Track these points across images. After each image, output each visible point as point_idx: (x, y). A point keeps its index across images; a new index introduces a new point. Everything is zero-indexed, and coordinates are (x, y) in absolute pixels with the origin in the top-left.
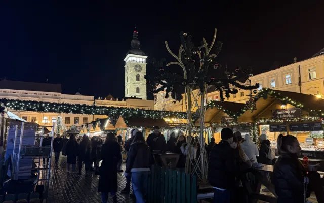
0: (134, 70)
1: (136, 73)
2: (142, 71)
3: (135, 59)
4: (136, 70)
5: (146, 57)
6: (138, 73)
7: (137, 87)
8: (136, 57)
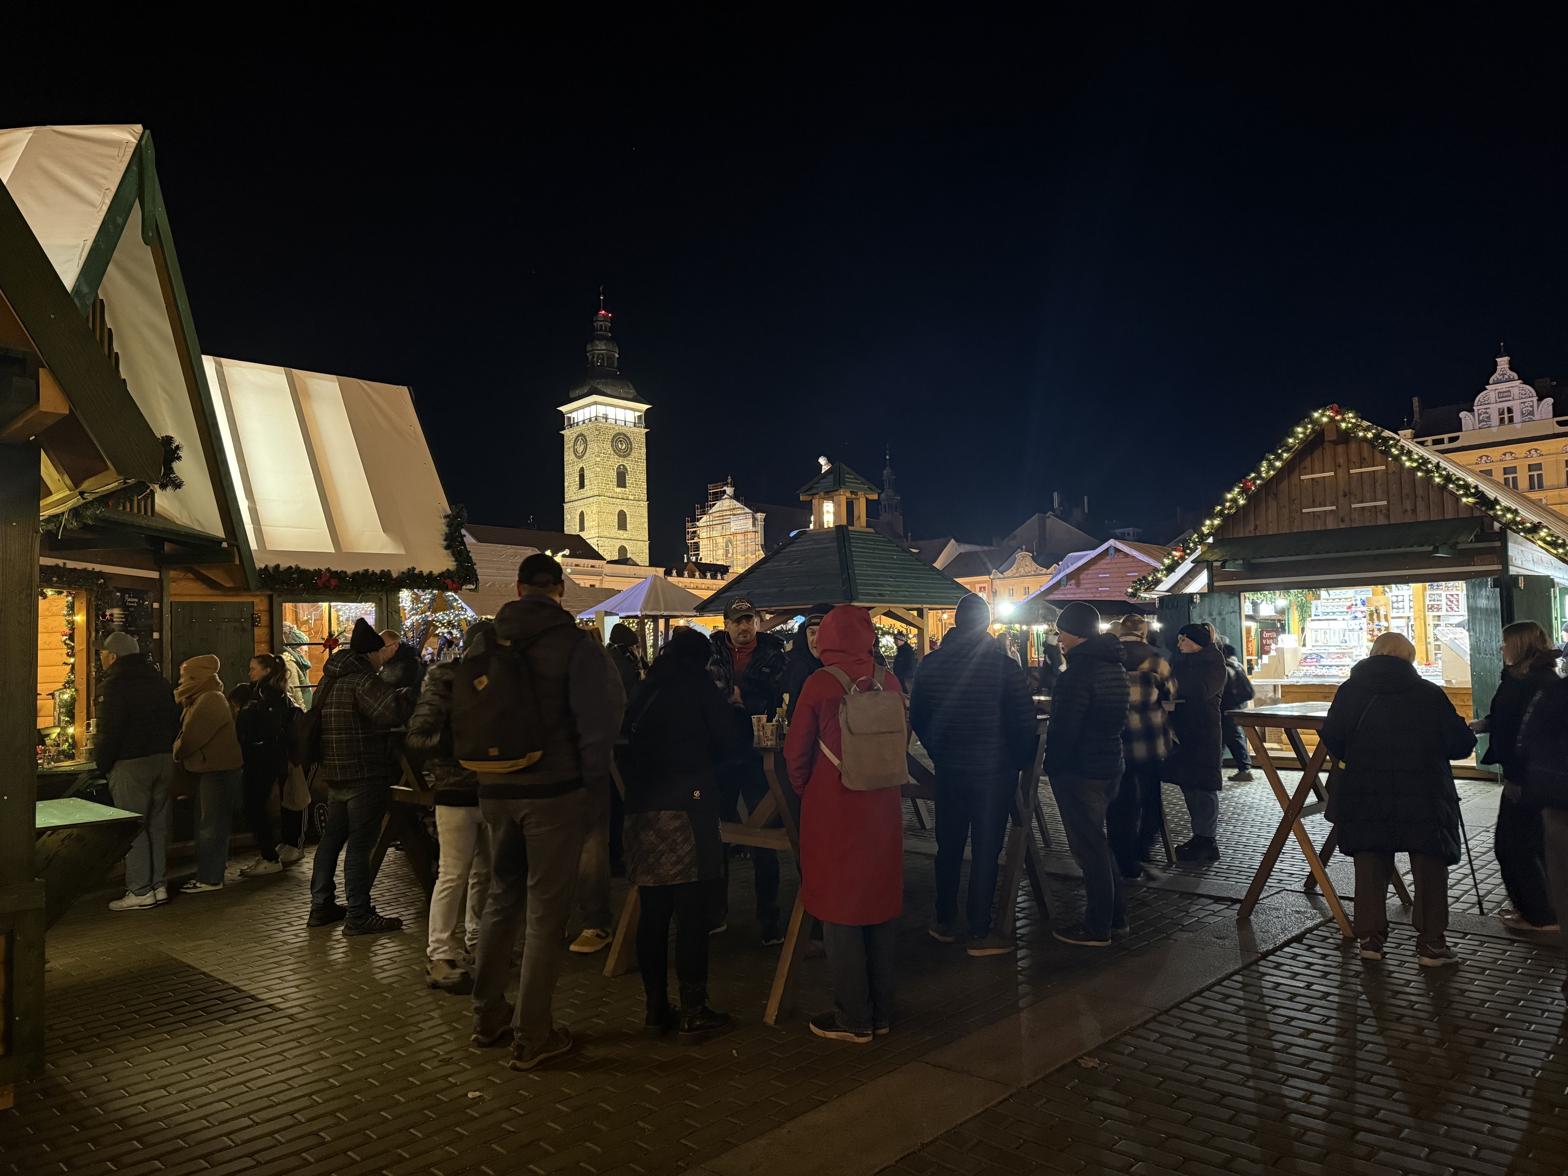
0: (610, 451)
1: (616, 461)
2: (634, 454)
3: (611, 412)
4: (617, 452)
5: (645, 407)
6: (622, 461)
7: (620, 508)
8: (616, 406)
